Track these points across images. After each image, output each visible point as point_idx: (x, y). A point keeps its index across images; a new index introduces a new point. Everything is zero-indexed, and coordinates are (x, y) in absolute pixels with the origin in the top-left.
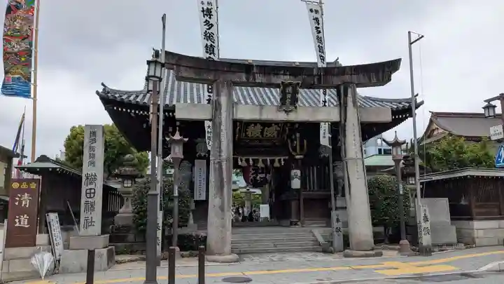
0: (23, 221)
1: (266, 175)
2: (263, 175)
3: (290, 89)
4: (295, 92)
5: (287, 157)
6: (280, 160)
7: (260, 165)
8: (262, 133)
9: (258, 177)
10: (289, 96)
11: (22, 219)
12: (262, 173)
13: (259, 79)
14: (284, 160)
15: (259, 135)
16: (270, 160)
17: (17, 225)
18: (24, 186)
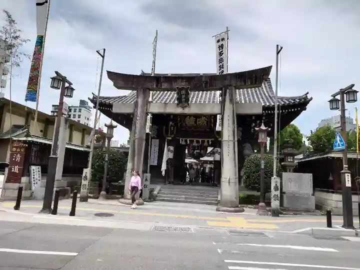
0: (16, 169)
1: (200, 151)
2: (198, 151)
3: (183, 92)
4: (187, 94)
5: (213, 139)
6: (208, 142)
7: (195, 144)
8: (196, 122)
9: (195, 152)
10: (183, 96)
11: (16, 167)
12: (198, 149)
13: (165, 85)
14: (211, 141)
15: (193, 123)
16: (201, 141)
17: (13, 171)
18: (18, 150)
